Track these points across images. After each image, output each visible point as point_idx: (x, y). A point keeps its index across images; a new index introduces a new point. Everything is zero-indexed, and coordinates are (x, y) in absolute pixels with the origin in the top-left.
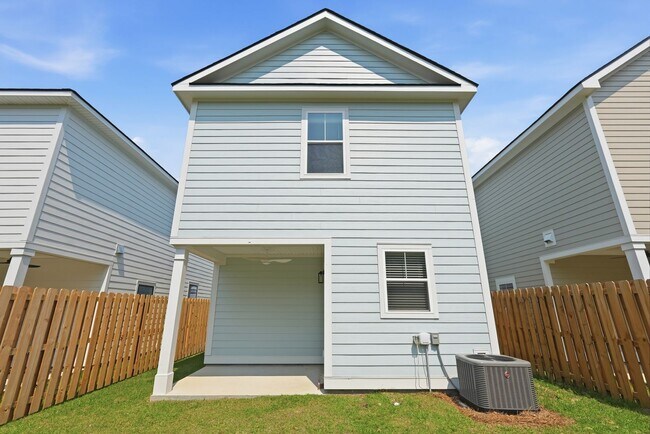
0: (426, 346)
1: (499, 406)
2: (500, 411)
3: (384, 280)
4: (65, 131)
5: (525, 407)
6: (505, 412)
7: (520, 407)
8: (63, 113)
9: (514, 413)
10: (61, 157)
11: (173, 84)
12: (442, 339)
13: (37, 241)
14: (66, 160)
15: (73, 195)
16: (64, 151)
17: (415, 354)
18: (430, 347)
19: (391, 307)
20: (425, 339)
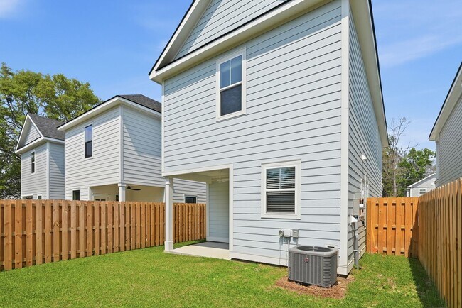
0: (289, 238)
1: (298, 279)
2: (297, 282)
3: (264, 190)
4: (123, 119)
5: (316, 283)
6: (300, 283)
7: (308, 281)
8: (120, 110)
9: (306, 285)
10: (125, 134)
11: (149, 74)
12: (300, 234)
13: (125, 179)
14: (128, 135)
15: (136, 153)
16: (125, 130)
17: (281, 243)
18: (292, 239)
19: (269, 210)
20: (287, 233)
